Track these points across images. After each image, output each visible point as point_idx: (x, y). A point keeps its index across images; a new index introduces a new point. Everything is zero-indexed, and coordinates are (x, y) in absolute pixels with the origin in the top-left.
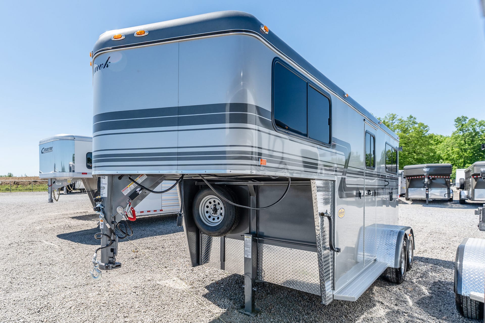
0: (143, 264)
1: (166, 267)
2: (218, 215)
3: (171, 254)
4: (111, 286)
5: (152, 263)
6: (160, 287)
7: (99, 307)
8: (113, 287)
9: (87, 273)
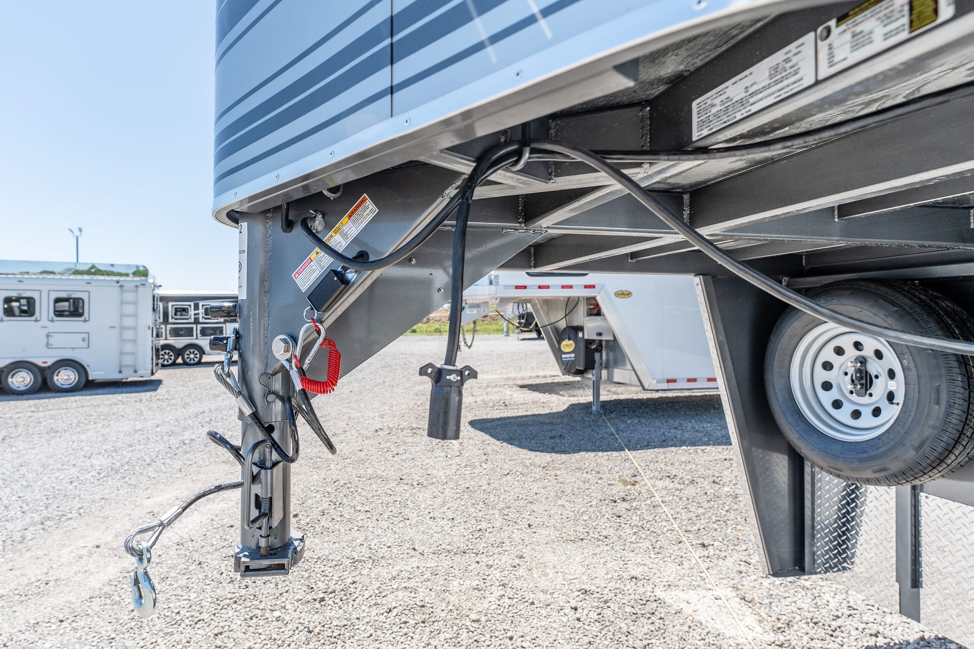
0: (636, 523)
1: (703, 545)
2: (874, 399)
3: (736, 507)
4: (521, 571)
5: (664, 524)
6: (662, 612)
7: (455, 628)
8: (523, 576)
9: (480, 521)
